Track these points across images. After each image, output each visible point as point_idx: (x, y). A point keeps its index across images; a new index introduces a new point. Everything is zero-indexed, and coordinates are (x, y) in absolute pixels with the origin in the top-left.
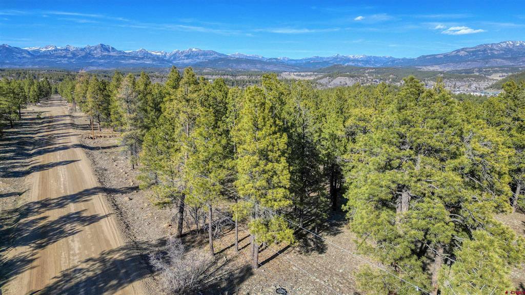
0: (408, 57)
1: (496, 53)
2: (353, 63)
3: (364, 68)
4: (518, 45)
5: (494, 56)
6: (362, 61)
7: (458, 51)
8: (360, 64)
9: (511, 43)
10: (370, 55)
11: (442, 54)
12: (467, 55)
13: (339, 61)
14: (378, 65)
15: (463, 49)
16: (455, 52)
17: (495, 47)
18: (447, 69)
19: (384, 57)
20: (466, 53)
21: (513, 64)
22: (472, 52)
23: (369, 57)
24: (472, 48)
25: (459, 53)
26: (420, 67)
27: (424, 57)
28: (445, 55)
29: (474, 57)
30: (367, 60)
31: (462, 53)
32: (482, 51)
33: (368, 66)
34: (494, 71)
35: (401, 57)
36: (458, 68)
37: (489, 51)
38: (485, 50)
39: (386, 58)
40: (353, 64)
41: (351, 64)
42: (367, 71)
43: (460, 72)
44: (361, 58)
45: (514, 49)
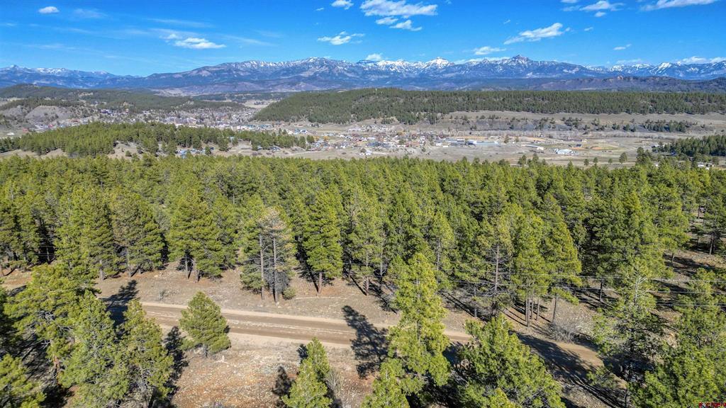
0: (133, 75)
1: (242, 74)
2: (47, 80)
3: (76, 90)
4: (262, 66)
5: (241, 79)
6: (62, 78)
7: (199, 70)
8: (60, 83)
9: (255, 63)
10: (73, 69)
11: (180, 73)
12: (211, 76)
13: (22, 77)
14: (91, 86)
15: (204, 68)
16: (197, 71)
17: (239, 67)
18: (193, 94)
19: (97, 73)
20: (209, 74)
22: (216, 72)
23: (72, 72)
24: (215, 67)
25: (201, 74)
26: (157, 90)
27: (157, 76)
28: (184, 75)
29: (219, 79)
30: (71, 77)
31: (205, 73)
32: (227, 72)
33: (74, 86)
34: (247, 97)
35: (123, 74)
36: (205, 92)
37: (234, 72)
38: (229, 71)
39: (101, 75)
40: (48, 82)
41: (43, 82)
42: (80, 96)
43: (209, 97)
44: (59, 73)
45: (259, 70)
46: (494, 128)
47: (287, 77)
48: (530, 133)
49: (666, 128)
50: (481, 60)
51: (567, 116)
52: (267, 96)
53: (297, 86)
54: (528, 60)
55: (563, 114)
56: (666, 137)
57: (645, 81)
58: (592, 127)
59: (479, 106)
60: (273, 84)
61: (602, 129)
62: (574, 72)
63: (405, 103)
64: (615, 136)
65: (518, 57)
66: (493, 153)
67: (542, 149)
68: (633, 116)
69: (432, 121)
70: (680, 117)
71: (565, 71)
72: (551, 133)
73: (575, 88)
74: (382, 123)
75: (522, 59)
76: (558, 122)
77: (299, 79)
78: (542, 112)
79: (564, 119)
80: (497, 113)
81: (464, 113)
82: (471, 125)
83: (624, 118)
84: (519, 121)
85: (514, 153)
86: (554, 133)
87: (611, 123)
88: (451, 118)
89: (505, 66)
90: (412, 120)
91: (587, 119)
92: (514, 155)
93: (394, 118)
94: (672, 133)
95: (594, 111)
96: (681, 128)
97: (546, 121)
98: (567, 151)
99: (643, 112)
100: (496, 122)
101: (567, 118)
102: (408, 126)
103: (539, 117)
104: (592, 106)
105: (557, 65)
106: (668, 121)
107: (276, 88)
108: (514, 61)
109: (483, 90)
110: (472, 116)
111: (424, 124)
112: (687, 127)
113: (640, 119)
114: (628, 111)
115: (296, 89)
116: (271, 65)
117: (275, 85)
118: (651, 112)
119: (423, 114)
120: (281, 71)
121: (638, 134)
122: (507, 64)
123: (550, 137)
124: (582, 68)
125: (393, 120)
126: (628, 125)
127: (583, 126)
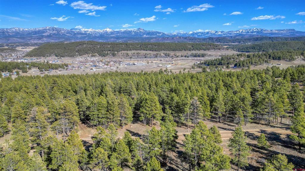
1: (10, 34)
4: (22, 30)
5: (10, 36)
9: (17, 29)
17: (9, 31)
21: (24, 41)
32: (2, 33)
37: (6, 33)
38: (3, 32)
45: (20, 32)
46: (139, 57)
47: (36, 36)
48: (153, 59)
49: (198, 56)
50: (125, 29)
51: (165, 52)
52: (27, 45)
53: (42, 40)
54: (143, 30)
55: (163, 51)
56: (199, 59)
57: (186, 38)
58: (174, 56)
59: (132, 49)
60: (29, 39)
61: (178, 57)
62: (161, 35)
63: (100, 47)
64: (183, 59)
65: (140, 29)
66: (144, 68)
67: (161, 65)
68: (187, 52)
69: (114, 55)
70: (202, 52)
71: (157, 34)
72: (161, 59)
73: (163, 41)
74: (91, 56)
75: (141, 29)
76: (162, 54)
77: (43, 37)
78: (155, 51)
79: (164, 54)
80: (139, 51)
81: (126, 52)
82: (130, 57)
83: (184, 53)
84: (148, 55)
85: (152, 67)
86: (162, 59)
87: (180, 55)
88: (121, 54)
89: (135, 32)
90: (105, 55)
91: (172, 53)
92: (152, 68)
93: (97, 54)
94: (200, 58)
95: (174, 50)
96: (203, 56)
97: (158, 54)
98: (170, 66)
99: (190, 50)
100: (139, 55)
101: (165, 53)
102: (103, 57)
103: (155, 53)
104: (173, 48)
105: (155, 32)
106: (199, 53)
107: (31, 40)
108: (138, 30)
109: (129, 42)
110: (130, 53)
111: (110, 57)
112: (205, 55)
113: (190, 53)
114: (185, 50)
115: (42, 41)
116: (26, 30)
117: (30, 39)
118: (192, 50)
119: (109, 52)
120: (32, 33)
121: (190, 58)
122: (136, 31)
123: (161, 60)
124: (164, 33)
125: (96, 55)
126: (186, 55)
127: (171, 56)
